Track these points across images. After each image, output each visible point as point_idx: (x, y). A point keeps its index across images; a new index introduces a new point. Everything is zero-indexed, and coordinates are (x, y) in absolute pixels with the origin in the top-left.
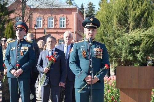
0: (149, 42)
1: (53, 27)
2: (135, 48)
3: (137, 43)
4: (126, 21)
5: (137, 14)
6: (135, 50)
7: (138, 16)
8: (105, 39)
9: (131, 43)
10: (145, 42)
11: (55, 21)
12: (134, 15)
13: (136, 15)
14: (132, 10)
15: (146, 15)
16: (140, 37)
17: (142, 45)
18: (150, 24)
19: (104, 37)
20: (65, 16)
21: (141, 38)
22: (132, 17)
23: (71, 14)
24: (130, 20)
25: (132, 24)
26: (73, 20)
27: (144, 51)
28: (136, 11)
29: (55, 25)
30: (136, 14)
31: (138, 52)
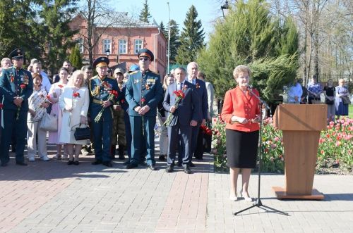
0: (279, 75)
1: (126, 53)
2: (260, 83)
3: (264, 76)
4: (248, 48)
5: (262, 39)
6: (261, 85)
7: (263, 42)
8: (221, 71)
9: (255, 75)
10: (273, 74)
11: (129, 45)
12: (257, 39)
13: (261, 41)
14: (256, 33)
15: (273, 40)
16: (267, 68)
17: (270, 79)
18: (278, 52)
19: (220, 68)
20: (142, 38)
21: (269, 69)
22: (255, 43)
23: (150, 36)
24: (253, 45)
25: (255, 52)
26: (153, 44)
27: (271, 86)
28: (261, 35)
29: (129, 50)
30: (259, 40)
31: (263, 87)
